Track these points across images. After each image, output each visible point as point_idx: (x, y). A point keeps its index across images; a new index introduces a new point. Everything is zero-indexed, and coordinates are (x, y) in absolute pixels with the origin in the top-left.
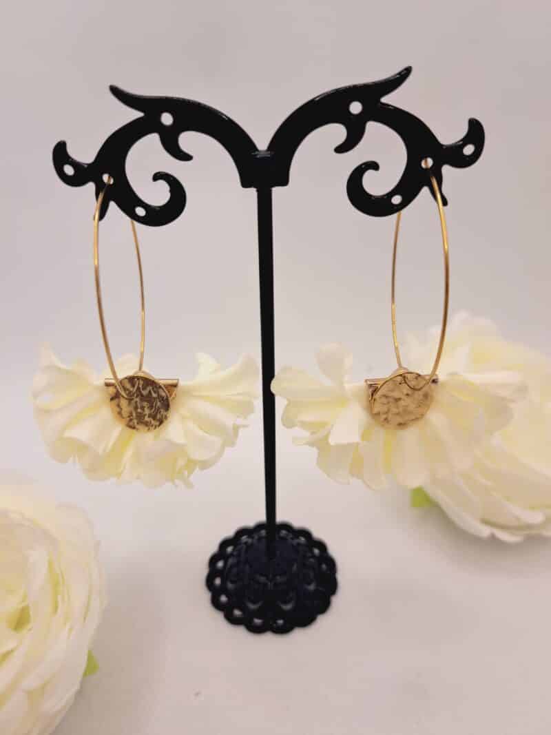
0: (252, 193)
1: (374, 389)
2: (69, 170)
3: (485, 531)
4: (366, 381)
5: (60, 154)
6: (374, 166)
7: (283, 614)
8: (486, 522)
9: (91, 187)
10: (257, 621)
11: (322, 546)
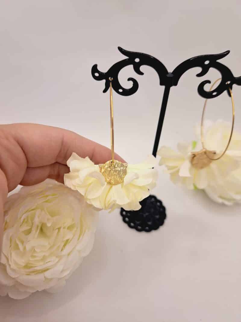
0: (163, 87)
1: (194, 156)
2: (97, 75)
3: (220, 201)
4: (191, 153)
5: (95, 69)
6: (209, 82)
7: (148, 226)
8: (221, 197)
9: (104, 81)
10: (139, 227)
11: (160, 202)
